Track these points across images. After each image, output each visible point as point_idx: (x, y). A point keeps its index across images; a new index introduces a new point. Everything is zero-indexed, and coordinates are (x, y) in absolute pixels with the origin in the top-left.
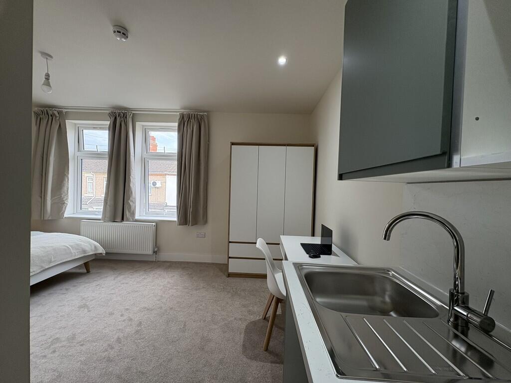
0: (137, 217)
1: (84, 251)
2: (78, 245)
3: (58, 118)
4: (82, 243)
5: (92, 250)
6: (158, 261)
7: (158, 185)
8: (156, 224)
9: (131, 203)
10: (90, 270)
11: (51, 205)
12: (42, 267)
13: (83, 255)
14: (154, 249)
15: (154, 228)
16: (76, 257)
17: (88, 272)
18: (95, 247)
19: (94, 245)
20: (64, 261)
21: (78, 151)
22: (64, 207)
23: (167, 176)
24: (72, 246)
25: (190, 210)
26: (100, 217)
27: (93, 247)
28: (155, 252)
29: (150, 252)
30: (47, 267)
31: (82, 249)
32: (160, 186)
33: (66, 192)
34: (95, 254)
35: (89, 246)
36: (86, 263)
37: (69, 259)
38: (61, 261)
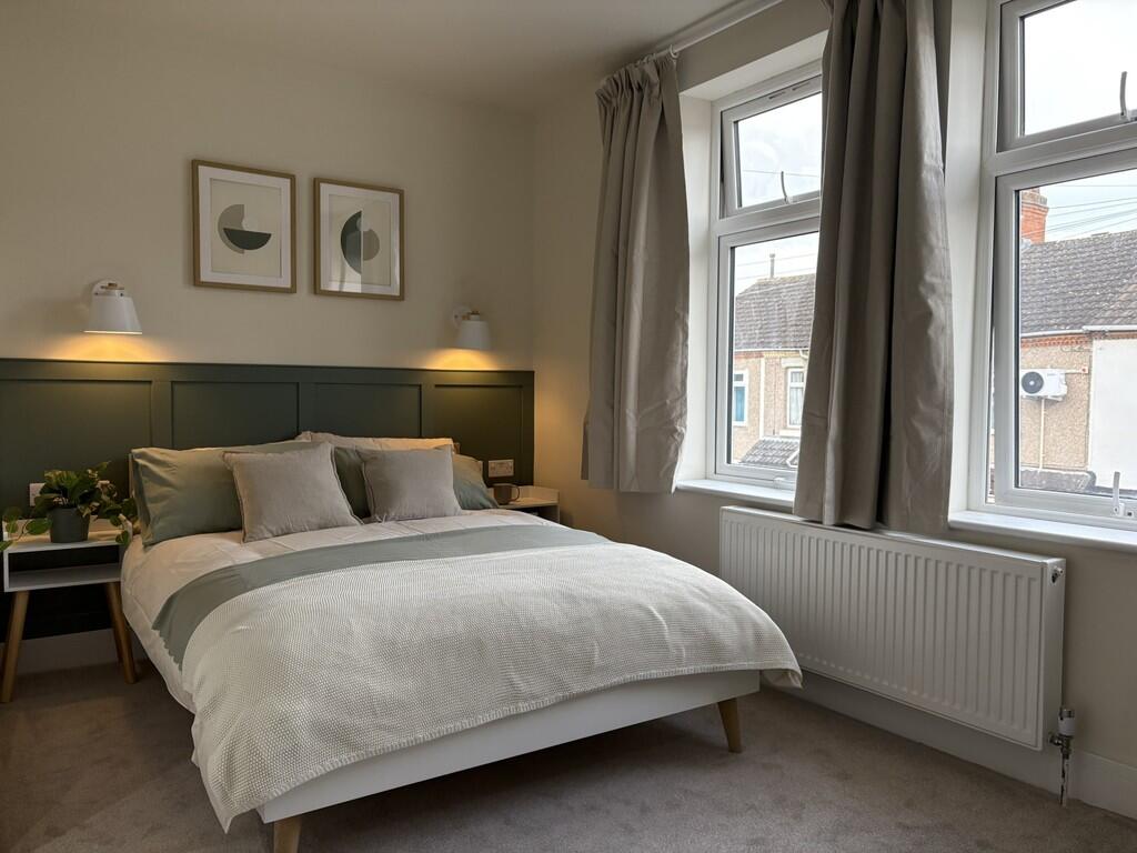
0: (956, 513)
1: (712, 646)
3: (657, 90)
4: (709, 608)
5: (744, 648)
6: (1080, 803)
7: (1053, 386)
9: (926, 434)
10: (743, 742)
11: (637, 435)
14: (1052, 726)
15: (1054, 590)
16: (686, 670)
17: (734, 748)
18: (758, 636)
19: (755, 625)
20: (641, 675)
21: (722, 216)
22: (673, 448)
23: (1097, 344)
24: (663, 611)
26: (789, 497)
27: (751, 640)
28: (1061, 744)
30: (577, 689)
31: (705, 632)
32: (1063, 390)
33: (679, 387)
34: (761, 671)
35: (735, 629)
36: (726, 708)
37: (655, 673)
38: (628, 676)
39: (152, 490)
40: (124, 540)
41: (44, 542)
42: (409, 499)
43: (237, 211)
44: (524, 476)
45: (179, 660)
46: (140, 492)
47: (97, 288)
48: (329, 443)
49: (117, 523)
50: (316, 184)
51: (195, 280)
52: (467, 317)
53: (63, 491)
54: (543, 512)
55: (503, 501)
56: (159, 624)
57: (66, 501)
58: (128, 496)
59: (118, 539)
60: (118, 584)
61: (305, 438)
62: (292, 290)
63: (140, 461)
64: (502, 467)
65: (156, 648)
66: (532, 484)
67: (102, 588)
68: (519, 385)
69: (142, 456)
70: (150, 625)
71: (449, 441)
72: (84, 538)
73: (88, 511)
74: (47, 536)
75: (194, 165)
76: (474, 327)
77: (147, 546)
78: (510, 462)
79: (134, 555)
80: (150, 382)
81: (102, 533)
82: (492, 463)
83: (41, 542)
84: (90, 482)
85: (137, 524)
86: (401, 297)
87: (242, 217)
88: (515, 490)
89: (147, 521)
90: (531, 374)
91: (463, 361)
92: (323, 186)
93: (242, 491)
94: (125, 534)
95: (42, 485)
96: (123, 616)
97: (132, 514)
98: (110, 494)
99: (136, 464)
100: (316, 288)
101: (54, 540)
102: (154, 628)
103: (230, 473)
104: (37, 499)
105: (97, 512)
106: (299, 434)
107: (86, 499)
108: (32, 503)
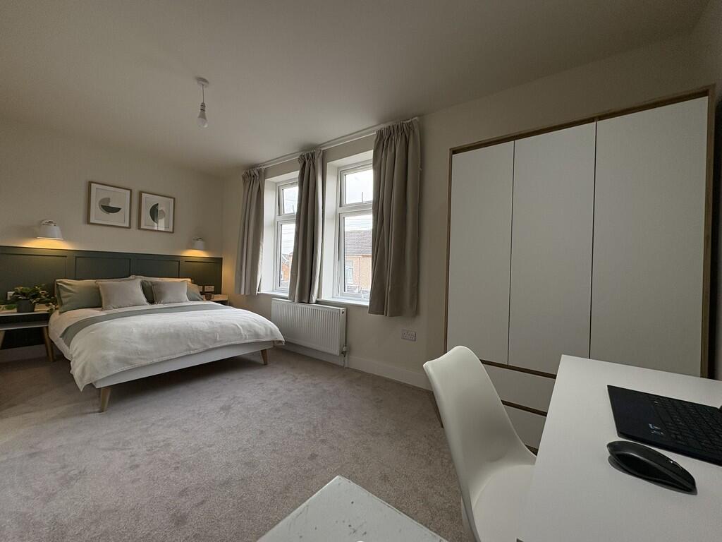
0: (324, 298)
1: (257, 335)
2: (250, 326)
3: (258, 178)
4: (256, 325)
5: (267, 335)
6: (348, 368)
8: (347, 310)
10: (269, 362)
12: (205, 346)
13: (254, 340)
14: (341, 349)
15: (343, 316)
16: (247, 341)
17: (266, 364)
18: (271, 331)
19: (270, 328)
20: (233, 343)
24: (242, 326)
25: (388, 289)
27: (269, 333)
28: (343, 353)
29: (336, 352)
30: (211, 347)
31: (255, 331)
34: (273, 341)
35: (264, 330)
36: (263, 352)
37: (238, 342)
38: (229, 343)
39: (63, 294)
40: (51, 312)
41: (14, 313)
42: (169, 297)
43: (108, 200)
44: (218, 291)
45: (69, 346)
46: (59, 295)
47: (44, 222)
48: (139, 279)
49: (48, 306)
50: (140, 193)
51: (88, 221)
52: (197, 240)
53: (24, 294)
54: (223, 302)
55: (209, 299)
56: (62, 336)
57: (25, 298)
58: (54, 296)
59: (48, 311)
60: (47, 327)
61: (131, 277)
62: (129, 228)
63: (59, 284)
64: (211, 288)
65: (61, 344)
66: (221, 294)
67: (41, 329)
68: (218, 262)
69: (60, 282)
70: (58, 336)
71: (189, 280)
72: (33, 311)
73: (35, 301)
74: (15, 310)
75: (90, 183)
76: (200, 242)
77: (61, 313)
78: (213, 287)
79: (55, 317)
80: (66, 256)
81: (41, 309)
82: (206, 287)
83: (13, 312)
84: (35, 290)
85: (57, 307)
86: (173, 232)
87: (109, 202)
88: (213, 295)
89: (62, 304)
90: (222, 259)
91: (196, 254)
92: (143, 194)
93: (102, 294)
94: (52, 309)
95: (13, 292)
96: (49, 338)
97: (55, 302)
98: (45, 295)
99: (58, 285)
100: (139, 227)
101: (18, 312)
102: (61, 337)
103: (98, 288)
104: (11, 297)
105: (39, 302)
106: (130, 276)
107: (34, 297)
108: (9, 298)
